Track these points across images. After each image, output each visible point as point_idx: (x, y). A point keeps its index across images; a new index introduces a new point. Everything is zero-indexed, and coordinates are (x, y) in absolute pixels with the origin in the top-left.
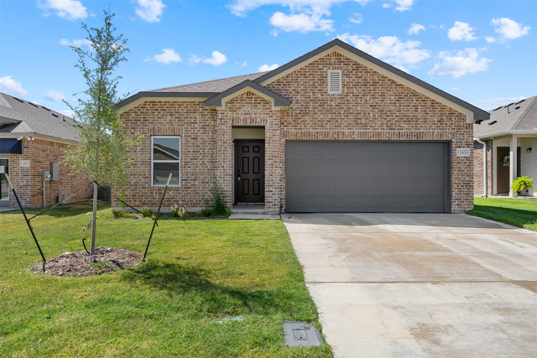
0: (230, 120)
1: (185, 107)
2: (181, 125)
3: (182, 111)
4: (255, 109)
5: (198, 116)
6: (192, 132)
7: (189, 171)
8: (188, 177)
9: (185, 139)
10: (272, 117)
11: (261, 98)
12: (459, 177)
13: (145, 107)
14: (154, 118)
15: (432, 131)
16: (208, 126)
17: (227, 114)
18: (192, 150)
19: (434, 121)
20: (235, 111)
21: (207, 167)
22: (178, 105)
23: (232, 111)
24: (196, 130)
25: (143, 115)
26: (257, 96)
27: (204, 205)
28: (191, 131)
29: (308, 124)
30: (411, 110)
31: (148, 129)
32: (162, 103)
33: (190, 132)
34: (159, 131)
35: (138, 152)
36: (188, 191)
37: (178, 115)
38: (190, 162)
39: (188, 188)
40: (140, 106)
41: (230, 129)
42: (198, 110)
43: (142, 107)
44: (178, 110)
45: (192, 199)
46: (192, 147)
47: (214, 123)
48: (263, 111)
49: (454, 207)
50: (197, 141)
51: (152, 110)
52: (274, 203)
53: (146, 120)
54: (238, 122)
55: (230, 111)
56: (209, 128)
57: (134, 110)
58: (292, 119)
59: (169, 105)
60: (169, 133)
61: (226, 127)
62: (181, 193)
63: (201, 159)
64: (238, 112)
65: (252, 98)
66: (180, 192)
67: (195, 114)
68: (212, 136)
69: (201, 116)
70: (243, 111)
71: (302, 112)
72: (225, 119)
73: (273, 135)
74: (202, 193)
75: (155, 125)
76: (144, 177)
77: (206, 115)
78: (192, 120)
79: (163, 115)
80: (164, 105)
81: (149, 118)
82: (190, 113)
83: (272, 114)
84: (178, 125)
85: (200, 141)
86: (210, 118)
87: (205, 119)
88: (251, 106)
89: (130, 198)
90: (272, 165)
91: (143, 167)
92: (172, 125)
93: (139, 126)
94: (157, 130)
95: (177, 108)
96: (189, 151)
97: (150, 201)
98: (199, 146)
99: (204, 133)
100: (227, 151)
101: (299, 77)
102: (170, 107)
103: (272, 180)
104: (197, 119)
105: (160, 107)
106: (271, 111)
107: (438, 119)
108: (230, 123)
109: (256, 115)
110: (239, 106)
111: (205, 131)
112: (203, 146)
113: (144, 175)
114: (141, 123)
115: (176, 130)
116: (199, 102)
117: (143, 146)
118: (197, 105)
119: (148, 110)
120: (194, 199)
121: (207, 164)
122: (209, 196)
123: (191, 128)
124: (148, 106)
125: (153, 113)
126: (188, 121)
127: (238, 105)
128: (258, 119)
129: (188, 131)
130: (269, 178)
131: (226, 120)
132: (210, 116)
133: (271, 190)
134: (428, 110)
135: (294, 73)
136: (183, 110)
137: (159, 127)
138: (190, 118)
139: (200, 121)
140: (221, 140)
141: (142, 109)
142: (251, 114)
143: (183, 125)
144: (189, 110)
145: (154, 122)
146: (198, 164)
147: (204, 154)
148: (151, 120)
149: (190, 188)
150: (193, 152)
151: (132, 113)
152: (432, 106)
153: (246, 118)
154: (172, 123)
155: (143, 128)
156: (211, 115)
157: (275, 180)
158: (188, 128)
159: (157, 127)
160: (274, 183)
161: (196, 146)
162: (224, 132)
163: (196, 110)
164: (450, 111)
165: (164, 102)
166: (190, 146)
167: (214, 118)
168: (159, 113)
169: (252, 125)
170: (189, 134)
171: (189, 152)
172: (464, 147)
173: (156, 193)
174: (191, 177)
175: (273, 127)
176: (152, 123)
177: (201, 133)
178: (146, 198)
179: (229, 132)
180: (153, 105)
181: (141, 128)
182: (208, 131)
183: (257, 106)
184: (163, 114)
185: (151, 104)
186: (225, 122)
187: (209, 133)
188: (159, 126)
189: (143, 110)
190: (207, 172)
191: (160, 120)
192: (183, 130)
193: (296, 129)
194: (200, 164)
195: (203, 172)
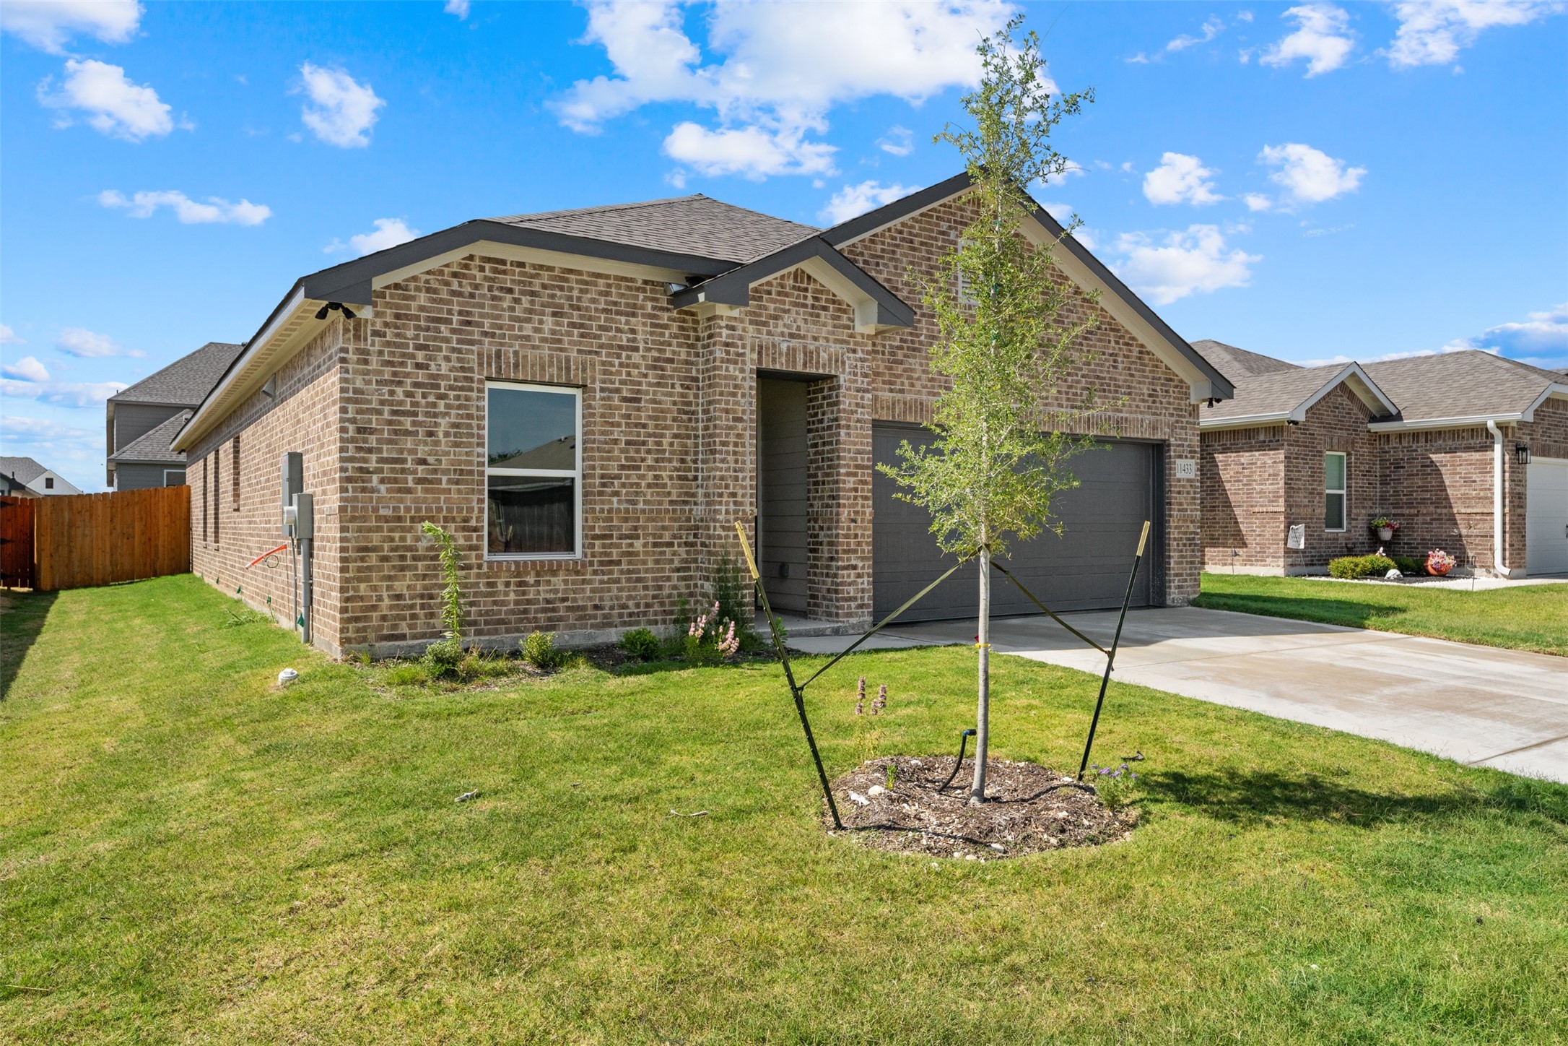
0: (753, 350)
1: (600, 293)
2: (590, 352)
3: (593, 306)
4: (815, 323)
5: (640, 328)
6: (624, 377)
7: (615, 505)
8: (610, 528)
9: (602, 399)
10: (854, 351)
11: (828, 292)
12: (1181, 524)
13: (465, 276)
14: (498, 317)
15: (1140, 417)
16: (671, 361)
17: (744, 330)
18: (624, 439)
19: (1143, 394)
20: (765, 324)
21: (669, 494)
22: (578, 282)
23: (757, 323)
24: (636, 371)
25: (459, 304)
26: (818, 287)
27: (659, 618)
28: (619, 373)
29: (919, 379)
30: (1107, 364)
31: (480, 355)
32: (527, 269)
33: (618, 378)
34: (516, 366)
35: (441, 435)
36: (611, 572)
37: (581, 317)
38: (618, 477)
39: (611, 563)
40: (446, 270)
41: (751, 378)
42: (643, 307)
43: (455, 275)
44: (579, 299)
45: (624, 601)
46: (623, 428)
47: (688, 354)
48: (833, 333)
49: (1173, 594)
50: (639, 409)
51: (490, 289)
52: (859, 602)
53: (469, 323)
54: (774, 360)
55: (751, 322)
56: (674, 370)
57: (427, 281)
58: (883, 361)
59: (551, 278)
60: (551, 376)
61: (742, 371)
62: (590, 582)
63: (650, 468)
64: (771, 328)
65: (806, 290)
66: (588, 577)
67: (633, 320)
68: (682, 395)
69: (649, 329)
70: (785, 325)
71: (905, 345)
72: (738, 347)
73: (857, 405)
74: (654, 579)
75: (502, 344)
76: (464, 529)
77: (666, 327)
78: (625, 339)
79: (530, 311)
80: (532, 276)
81: (481, 315)
82: (618, 313)
83: (856, 343)
84: (579, 351)
85: (647, 410)
86: (676, 337)
87: (662, 339)
88: (804, 313)
89: (412, 607)
90: (856, 490)
91: (459, 491)
92: (561, 350)
93: (447, 340)
94: (512, 361)
95: (575, 293)
96: (616, 441)
97: (487, 613)
98: (644, 426)
99: (658, 384)
100: (743, 445)
101: (897, 246)
102: (553, 287)
103: (856, 536)
104: (640, 337)
105: (520, 282)
106: (852, 336)
107: (1148, 389)
108: (752, 360)
109: (817, 343)
110: (775, 309)
111: (662, 377)
112: (657, 426)
113: (466, 520)
114: (454, 331)
115: (573, 367)
116: (646, 282)
117: (461, 416)
118: (638, 289)
119: (476, 287)
120: (630, 597)
121: (669, 483)
122: (675, 587)
123: (621, 365)
124: (479, 275)
125: (494, 298)
126: (611, 338)
127: (772, 306)
128: (822, 354)
129: (611, 373)
130: (849, 529)
131: (741, 351)
132: (675, 330)
133: (853, 562)
134: (1133, 366)
135: (887, 234)
136: (594, 301)
137: (516, 353)
138: (619, 330)
139: (647, 343)
140: (727, 411)
141: (455, 283)
142: (804, 337)
143: (597, 353)
144: (615, 304)
145: (498, 332)
146: (643, 483)
147: (658, 451)
148: (487, 322)
149: (619, 563)
150: (628, 443)
151: (418, 289)
152: (1140, 358)
153: (794, 350)
154: (560, 341)
155: (459, 351)
156: (681, 328)
157: (863, 535)
158: (612, 365)
159: (511, 350)
160: (859, 544)
161: (636, 425)
162: (736, 386)
163: (635, 306)
164: (1166, 373)
165: (534, 266)
166: (619, 425)
167: (688, 337)
168: (517, 301)
169: (807, 370)
170: (614, 383)
171: (616, 444)
172: (1186, 457)
173: (507, 584)
174: (620, 528)
175: (856, 381)
176: (493, 335)
177: (650, 384)
178: (472, 604)
179: (751, 388)
180: (495, 271)
181: (454, 350)
182: (672, 377)
183: (818, 316)
184: (528, 306)
185: (487, 266)
186: (738, 355)
187: (673, 386)
188: (517, 348)
189: (460, 285)
190: (669, 510)
191: (520, 329)
192: (597, 367)
193: (891, 391)
194: (649, 486)
195: (659, 511)
